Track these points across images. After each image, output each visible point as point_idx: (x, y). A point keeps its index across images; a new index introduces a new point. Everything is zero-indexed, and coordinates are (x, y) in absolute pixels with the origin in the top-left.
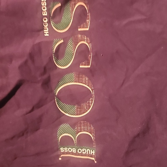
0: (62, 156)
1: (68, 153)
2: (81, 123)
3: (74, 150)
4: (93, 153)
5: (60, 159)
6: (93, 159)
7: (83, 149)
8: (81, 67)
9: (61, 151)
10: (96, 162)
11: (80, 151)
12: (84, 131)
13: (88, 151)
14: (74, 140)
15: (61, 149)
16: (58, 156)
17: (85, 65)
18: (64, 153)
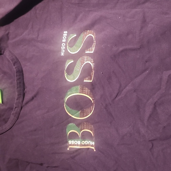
0: (70, 147)
1: (74, 145)
2: (84, 124)
3: (79, 142)
4: (93, 144)
5: (68, 149)
6: (93, 148)
7: (85, 141)
8: (85, 81)
9: (69, 143)
10: (95, 150)
11: (83, 143)
12: (87, 129)
13: (90, 142)
14: (79, 135)
15: (69, 141)
16: (67, 147)
17: (88, 80)
18: (71, 145)
